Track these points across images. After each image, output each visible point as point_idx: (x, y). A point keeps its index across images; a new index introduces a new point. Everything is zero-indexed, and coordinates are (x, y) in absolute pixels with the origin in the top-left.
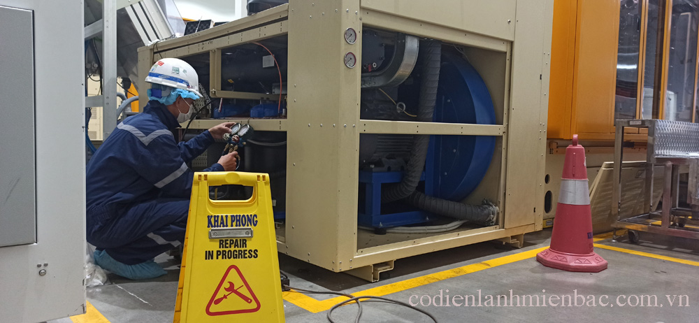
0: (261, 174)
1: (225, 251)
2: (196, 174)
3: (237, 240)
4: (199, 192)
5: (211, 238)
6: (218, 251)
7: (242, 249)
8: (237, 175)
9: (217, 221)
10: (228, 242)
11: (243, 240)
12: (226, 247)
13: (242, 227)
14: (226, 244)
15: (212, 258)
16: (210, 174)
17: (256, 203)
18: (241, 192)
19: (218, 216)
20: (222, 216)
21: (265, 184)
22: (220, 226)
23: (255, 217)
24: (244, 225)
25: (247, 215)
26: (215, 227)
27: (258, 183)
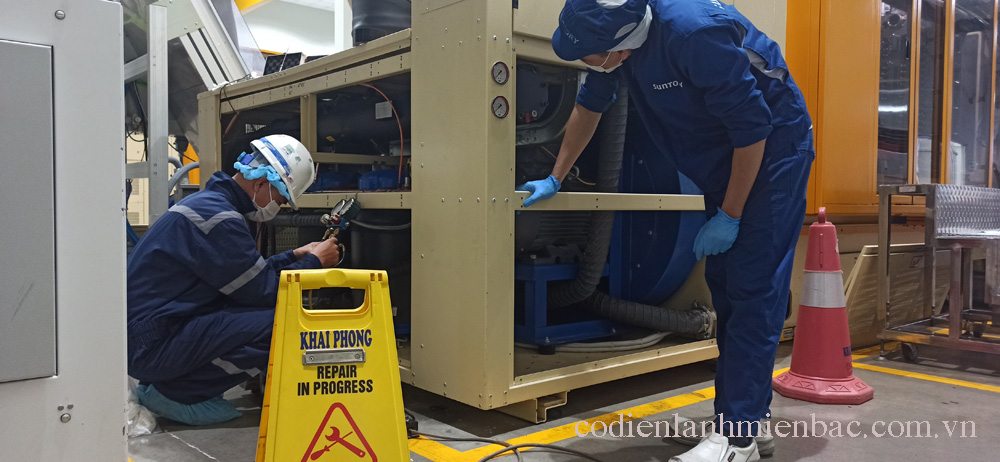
0: (376, 272)
1: (326, 383)
2: (284, 273)
3: (342, 367)
4: (289, 298)
5: (305, 364)
6: (315, 383)
7: (350, 379)
8: (342, 273)
9: (315, 340)
10: (330, 370)
11: (352, 367)
12: (328, 377)
13: (349, 348)
14: (328, 372)
15: (308, 394)
16: (303, 272)
17: (369, 314)
18: (348, 298)
19: (315, 333)
20: (321, 333)
21: (383, 285)
22: (319, 347)
23: (368, 334)
24: (352, 345)
25: (357, 331)
26: (311, 348)
27: (372, 285)
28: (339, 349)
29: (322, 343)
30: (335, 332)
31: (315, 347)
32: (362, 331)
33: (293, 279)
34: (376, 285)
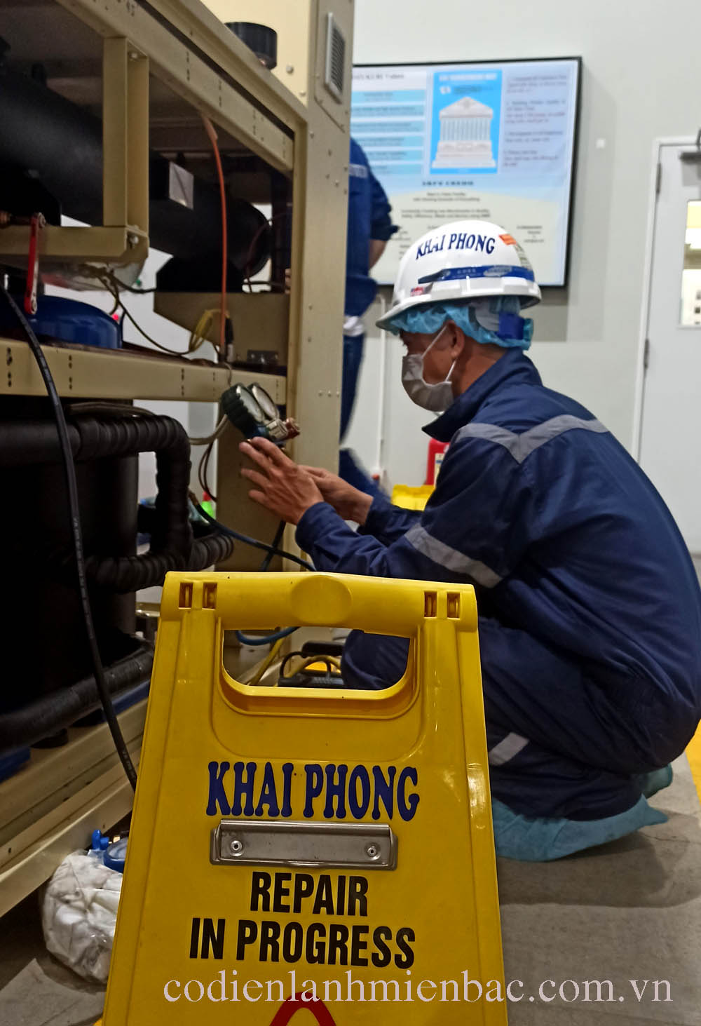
0: (443, 588)
2: (174, 579)
7: (349, 922)
9: (249, 788)
11: (354, 880)
13: (350, 823)
15: (219, 954)
16: (231, 582)
17: (416, 711)
19: (252, 767)
20: (269, 768)
21: (459, 628)
22: (260, 812)
23: (409, 780)
24: (359, 814)
25: (377, 770)
26: (237, 811)
27: (427, 628)
28: (318, 823)
29: (269, 798)
30: (310, 769)
31: (249, 812)
32: (392, 770)
33: (197, 600)
34: (438, 629)
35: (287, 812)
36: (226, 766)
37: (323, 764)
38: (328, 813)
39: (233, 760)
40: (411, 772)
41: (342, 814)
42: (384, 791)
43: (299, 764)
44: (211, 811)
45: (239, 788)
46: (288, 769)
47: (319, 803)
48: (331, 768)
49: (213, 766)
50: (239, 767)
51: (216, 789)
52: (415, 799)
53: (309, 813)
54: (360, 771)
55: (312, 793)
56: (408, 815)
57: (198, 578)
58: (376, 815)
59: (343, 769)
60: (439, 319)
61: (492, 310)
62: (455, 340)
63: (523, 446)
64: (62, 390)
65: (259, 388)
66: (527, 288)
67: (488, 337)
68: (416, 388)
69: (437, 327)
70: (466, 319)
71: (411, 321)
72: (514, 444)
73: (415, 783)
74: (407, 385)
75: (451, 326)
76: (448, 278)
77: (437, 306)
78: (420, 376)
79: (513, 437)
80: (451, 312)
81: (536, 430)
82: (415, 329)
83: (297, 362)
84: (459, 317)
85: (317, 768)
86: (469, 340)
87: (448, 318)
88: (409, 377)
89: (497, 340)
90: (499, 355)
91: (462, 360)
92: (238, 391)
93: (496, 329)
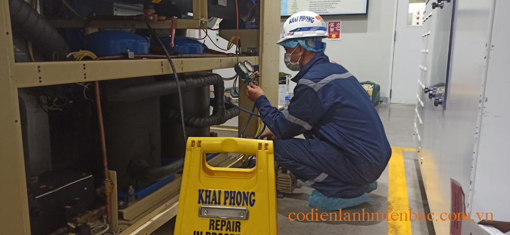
0: (264, 142)
1: (215, 234)
2: (190, 139)
3: (229, 222)
5: (200, 216)
6: (207, 233)
7: (235, 233)
8: (235, 142)
9: (209, 196)
10: (220, 223)
11: (237, 222)
12: (217, 229)
13: (236, 207)
14: (217, 225)
16: (204, 140)
19: (210, 191)
20: (214, 191)
21: (268, 153)
22: (212, 203)
23: (252, 195)
24: (239, 204)
25: (244, 193)
26: (206, 203)
27: (259, 153)
28: (228, 207)
29: (214, 199)
30: (226, 192)
31: (209, 203)
32: (248, 193)
33: (196, 145)
34: (262, 153)
35: (219, 203)
36: (203, 190)
37: (229, 191)
38: (230, 204)
39: (205, 189)
40: (253, 193)
41: (234, 204)
42: (246, 198)
43: (223, 191)
44: (199, 203)
45: (207, 196)
46: (220, 192)
47: (228, 201)
48: (231, 192)
49: (200, 190)
50: (207, 191)
51: (200, 197)
52: (254, 201)
53: (225, 204)
54: (239, 193)
55: (226, 198)
56: (252, 205)
57: (196, 139)
58: (243, 205)
59: (235, 192)
60: (296, 43)
61: (313, 41)
62: (301, 50)
63: (317, 86)
64: (178, 71)
65: (247, 62)
66: (324, 34)
67: (311, 49)
68: (288, 64)
69: (295, 46)
70: (304, 44)
71: (287, 43)
72: (314, 86)
73: (254, 196)
74: (286, 63)
75: (299, 45)
76: (298, 31)
77: (295, 39)
78: (290, 61)
79: (314, 84)
80: (300, 41)
81: (322, 81)
82: (288, 46)
83: (262, 52)
84: (302, 43)
85: (227, 192)
86: (305, 50)
87: (299, 43)
88: (286, 60)
89: (314, 50)
90: (314, 54)
91: (303, 56)
92: (239, 64)
93: (314, 47)
